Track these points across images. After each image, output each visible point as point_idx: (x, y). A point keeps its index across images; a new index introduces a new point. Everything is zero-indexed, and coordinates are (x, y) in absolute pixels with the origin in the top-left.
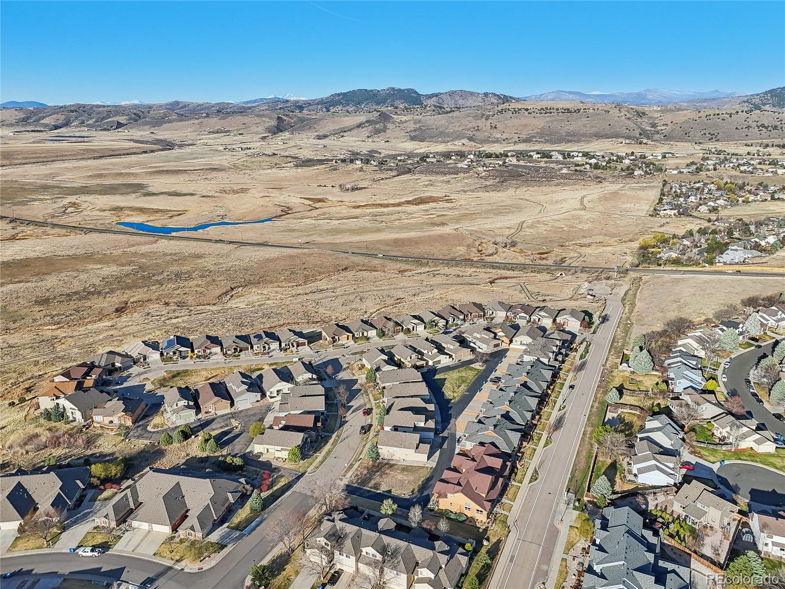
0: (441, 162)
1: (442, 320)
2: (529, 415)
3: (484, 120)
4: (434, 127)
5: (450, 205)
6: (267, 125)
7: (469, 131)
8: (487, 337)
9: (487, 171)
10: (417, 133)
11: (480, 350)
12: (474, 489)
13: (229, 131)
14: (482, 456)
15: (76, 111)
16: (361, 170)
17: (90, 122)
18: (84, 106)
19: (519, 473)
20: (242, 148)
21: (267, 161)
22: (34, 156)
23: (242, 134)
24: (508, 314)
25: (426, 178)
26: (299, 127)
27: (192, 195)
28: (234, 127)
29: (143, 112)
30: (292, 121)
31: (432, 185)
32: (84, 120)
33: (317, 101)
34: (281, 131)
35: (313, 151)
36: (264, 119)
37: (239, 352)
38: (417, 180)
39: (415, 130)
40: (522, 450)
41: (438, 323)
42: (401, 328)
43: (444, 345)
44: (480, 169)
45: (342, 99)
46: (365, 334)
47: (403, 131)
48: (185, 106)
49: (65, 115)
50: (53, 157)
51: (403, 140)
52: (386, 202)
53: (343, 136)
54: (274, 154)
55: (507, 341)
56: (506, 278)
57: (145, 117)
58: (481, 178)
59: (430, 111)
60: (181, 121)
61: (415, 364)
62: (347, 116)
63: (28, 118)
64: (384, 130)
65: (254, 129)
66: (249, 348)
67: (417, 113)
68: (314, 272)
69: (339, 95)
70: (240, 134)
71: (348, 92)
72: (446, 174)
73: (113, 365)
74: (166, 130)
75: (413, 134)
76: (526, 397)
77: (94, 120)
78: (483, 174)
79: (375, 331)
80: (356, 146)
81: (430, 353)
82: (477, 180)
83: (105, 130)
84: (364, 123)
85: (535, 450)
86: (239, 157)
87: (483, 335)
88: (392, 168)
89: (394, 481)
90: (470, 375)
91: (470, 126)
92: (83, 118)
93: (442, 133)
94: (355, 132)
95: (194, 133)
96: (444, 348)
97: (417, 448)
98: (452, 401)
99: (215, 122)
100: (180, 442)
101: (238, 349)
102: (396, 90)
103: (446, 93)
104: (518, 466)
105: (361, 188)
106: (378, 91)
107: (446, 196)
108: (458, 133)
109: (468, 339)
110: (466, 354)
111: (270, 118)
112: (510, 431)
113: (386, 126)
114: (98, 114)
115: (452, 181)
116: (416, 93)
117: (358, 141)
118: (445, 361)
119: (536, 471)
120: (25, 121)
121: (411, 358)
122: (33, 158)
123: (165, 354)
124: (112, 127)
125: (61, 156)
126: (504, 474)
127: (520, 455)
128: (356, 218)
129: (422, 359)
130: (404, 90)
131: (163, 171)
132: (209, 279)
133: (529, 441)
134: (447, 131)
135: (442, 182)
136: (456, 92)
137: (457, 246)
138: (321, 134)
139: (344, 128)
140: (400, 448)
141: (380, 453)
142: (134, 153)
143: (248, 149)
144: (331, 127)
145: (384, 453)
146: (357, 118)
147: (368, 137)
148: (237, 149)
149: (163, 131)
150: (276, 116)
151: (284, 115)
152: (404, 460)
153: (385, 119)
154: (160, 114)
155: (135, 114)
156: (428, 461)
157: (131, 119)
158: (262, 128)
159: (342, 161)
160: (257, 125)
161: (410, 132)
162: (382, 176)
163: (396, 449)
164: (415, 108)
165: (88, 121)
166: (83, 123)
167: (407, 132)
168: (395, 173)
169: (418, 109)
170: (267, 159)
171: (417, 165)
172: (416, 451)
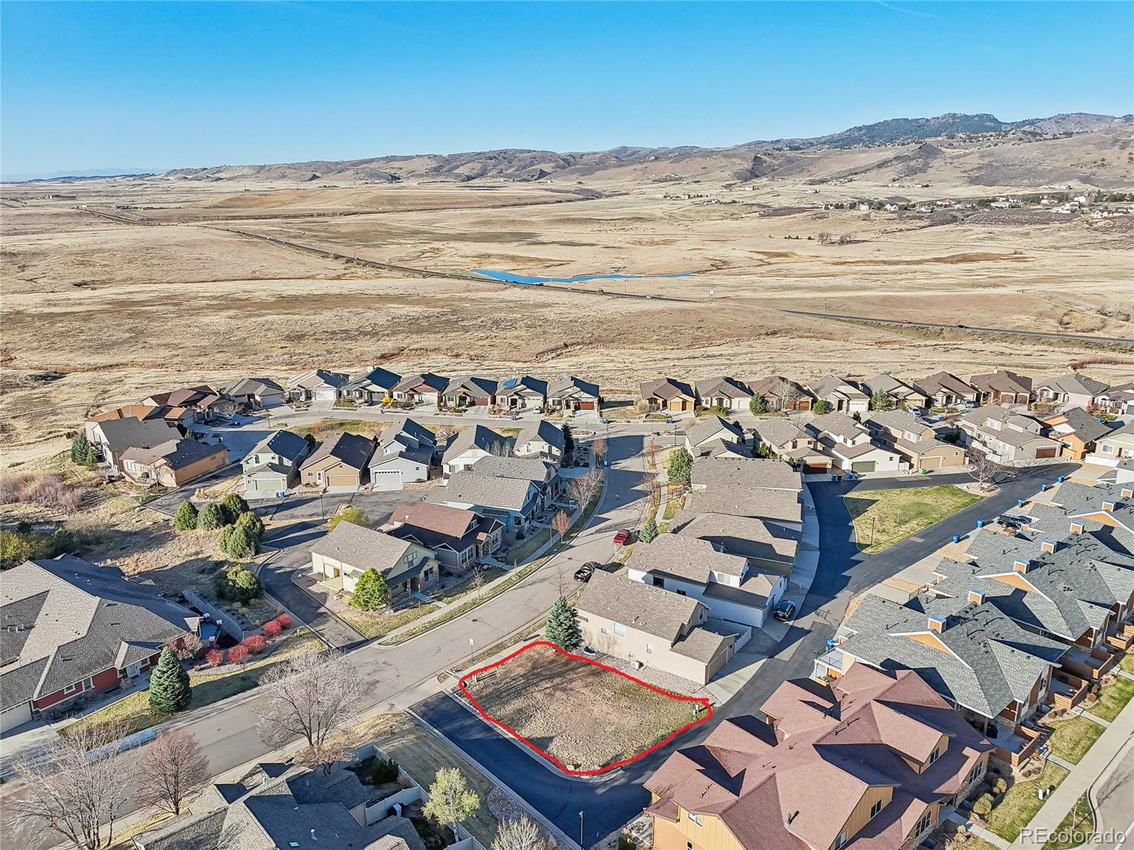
0: (1019, 207)
1: (917, 396)
2: (1096, 618)
3: (1116, 148)
4: (1016, 162)
5: (1022, 265)
6: (737, 168)
7: (1084, 168)
8: (1021, 430)
9: (1110, 219)
10: (983, 172)
11: (996, 459)
12: (785, 818)
13: (681, 179)
14: (867, 706)
15: (495, 158)
16: (866, 218)
17: (510, 171)
18: (505, 152)
19: (1013, 801)
20: (689, 196)
21: (720, 211)
22: (423, 202)
23: (699, 182)
24: (1099, 399)
25: (983, 229)
26: (785, 170)
27: (592, 245)
28: (688, 172)
29: (574, 158)
30: (777, 163)
31: (992, 239)
32: (502, 169)
33: (824, 140)
34: (757, 177)
35: (795, 199)
36: (734, 160)
37: (468, 406)
38: (964, 231)
39: (980, 168)
40: (1046, 720)
41: (905, 400)
42: (810, 399)
43: (895, 432)
44: (1095, 216)
45: (865, 134)
46: (726, 403)
47: (958, 171)
48: (634, 153)
49: (482, 163)
50: (445, 204)
51: (954, 184)
52: (897, 259)
53: (851, 180)
54: (735, 202)
55: (1077, 445)
56: (1116, 363)
57: (574, 165)
58: (1096, 229)
59: (1013, 139)
60: (620, 166)
61: (801, 460)
62: (864, 152)
63: (441, 167)
64: (924, 169)
65: (718, 174)
66: (489, 400)
67: (987, 145)
68: (713, 333)
69: (860, 129)
70: (696, 182)
71: (876, 125)
72: (1024, 224)
73: (251, 396)
74: (599, 179)
75: (975, 174)
76: (1099, 565)
77: (514, 169)
78: (1102, 224)
79: (749, 399)
80: (871, 192)
81: (849, 442)
82: (1085, 233)
83: (524, 180)
84: (890, 161)
85: (1099, 731)
86: (680, 206)
87: (1011, 426)
88: (921, 215)
89: (577, 717)
90: (945, 504)
91: (1088, 158)
92: (502, 167)
93: (1030, 171)
94: (874, 172)
95: (634, 182)
96: (895, 440)
97: (681, 637)
98: (868, 551)
99: (664, 168)
100: (209, 525)
101: (468, 399)
103: (1050, 119)
104: (1016, 772)
105: (858, 241)
106: (928, 120)
107: (1015, 253)
108: (1062, 171)
109: (969, 432)
110: (949, 460)
111: (743, 159)
112: (1008, 649)
113: (928, 164)
114: (520, 161)
115: (1033, 233)
116: (995, 120)
117: (876, 185)
118: (885, 464)
119: (1084, 809)
120: (437, 170)
121: (794, 446)
122: (422, 204)
123: (345, 393)
124: (533, 176)
125: (454, 203)
126: (942, 789)
127: (1034, 734)
128: (833, 276)
129: (825, 452)
130: (973, 117)
131: (569, 219)
132: (539, 330)
133: (1082, 698)
134: (1040, 168)
135: (1013, 234)
136: (1068, 116)
137: (1014, 312)
138: (817, 178)
139: (856, 168)
140: (632, 626)
141: (581, 631)
142: (545, 203)
143: (698, 196)
144: (836, 168)
145: (591, 633)
146: (881, 153)
147: (894, 180)
148: (683, 197)
149: (594, 180)
150: (753, 155)
151: (765, 154)
152: (641, 665)
153: (929, 152)
154: (595, 158)
155: (564, 160)
156: (704, 684)
157: (558, 166)
158: (729, 172)
159: (837, 207)
160: (722, 169)
161: (970, 171)
162: (900, 227)
163: (621, 628)
164: (985, 137)
165: (506, 170)
166: (501, 172)
167: (965, 172)
168: (927, 223)
169: (992, 138)
170: (722, 207)
171: (970, 213)
172: (674, 647)
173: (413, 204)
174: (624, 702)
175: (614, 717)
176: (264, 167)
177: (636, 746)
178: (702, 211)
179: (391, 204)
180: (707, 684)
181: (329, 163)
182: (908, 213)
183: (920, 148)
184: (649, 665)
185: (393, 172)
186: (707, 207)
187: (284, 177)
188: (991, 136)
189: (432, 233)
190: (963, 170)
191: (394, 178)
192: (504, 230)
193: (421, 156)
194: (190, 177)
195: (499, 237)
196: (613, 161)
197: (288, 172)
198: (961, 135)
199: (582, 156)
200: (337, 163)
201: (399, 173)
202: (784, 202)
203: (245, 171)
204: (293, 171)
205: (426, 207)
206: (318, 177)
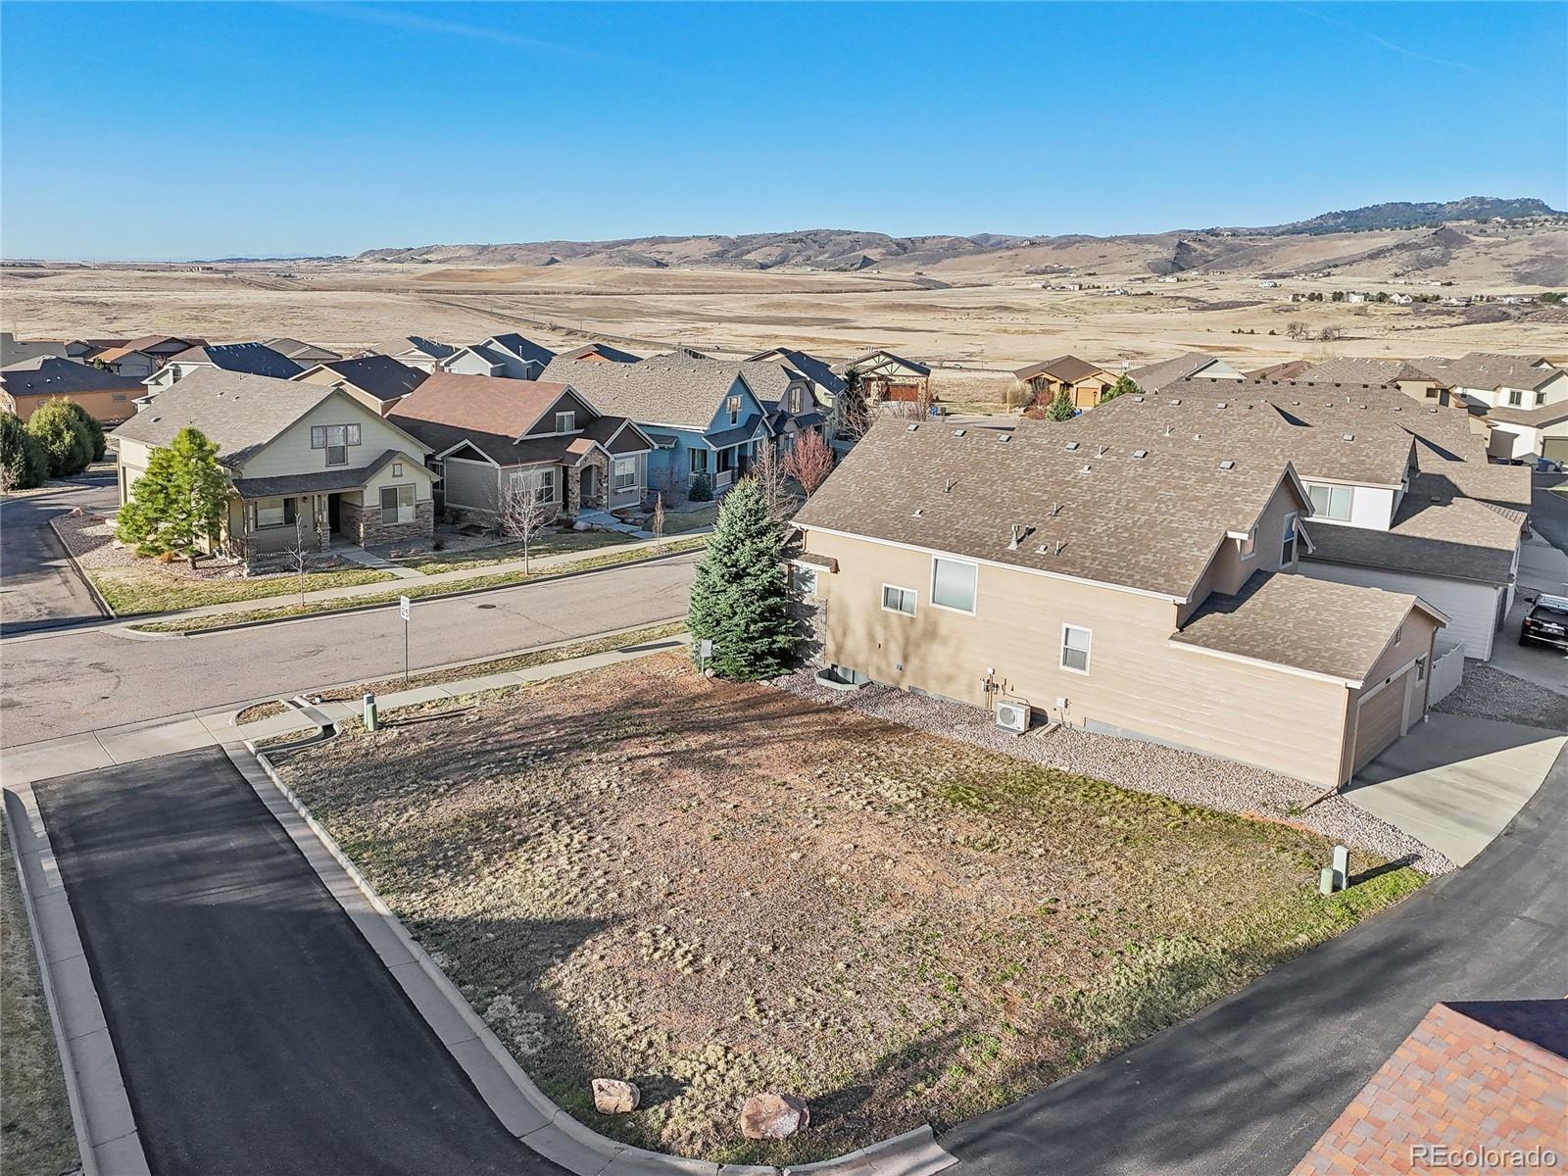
6: (1152, 258)
10: (1538, 267)
13: (1067, 271)
15: (801, 240)
16: (1361, 311)
17: (821, 258)
20: (1081, 286)
21: (1129, 304)
23: (1095, 274)
26: (1225, 262)
27: (933, 331)
28: (1078, 264)
29: (913, 242)
30: (1212, 252)
32: (810, 256)
33: (1281, 230)
34: (1182, 269)
35: (1243, 293)
36: (1147, 246)
38: (1526, 330)
39: (1532, 262)
47: (1497, 264)
49: (782, 247)
53: (1329, 275)
54: (1149, 293)
57: (913, 251)
60: (978, 253)
62: (1350, 238)
63: (726, 251)
64: (1443, 261)
65: (1124, 265)
67: (1541, 232)
69: (1336, 216)
70: (1090, 274)
74: (947, 270)
75: (1524, 269)
77: (827, 255)
83: (840, 270)
84: (1389, 250)
86: (1067, 297)
92: (811, 252)
94: (1364, 264)
95: (998, 274)
97: (1218, 595)
99: (1043, 254)
102: (1488, 203)
106: (1440, 206)
111: (1161, 245)
113: (1450, 254)
114: (835, 245)
116: (1544, 208)
117: (1368, 282)
120: (719, 256)
124: (852, 265)
125: (737, 287)
138: (1275, 272)
139: (1336, 259)
140: (1004, 557)
141: (811, 610)
142: (868, 291)
143: (1094, 287)
144: (1304, 259)
145: (843, 610)
146: (1374, 240)
147: (1397, 275)
148: (1071, 287)
149: (940, 271)
150: (1177, 241)
151: (1194, 241)
152: (1037, 718)
153: (1451, 240)
154: (943, 243)
155: (898, 245)
156: (1331, 780)
157: (890, 253)
158: (1141, 263)
159: (1312, 297)
160: (1130, 258)
161: (1517, 264)
162: (1416, 324)
163: (962, 571)
164: (1536, 222)
165: (815, 257)
166: (809, 259)
167: (1509, 266)
168: (1461, 321)
169: (1547, 224)
170: (1131, 300)
171: (1529, 310)
172: (1191, 630)
173: (680, 286)
174: (961, 826)
175: (912, 872)
176: (488, 247)
177: (1029, 1011)
178: (1100, 303)
179: (648, 285)
180: (1343, 789)
181: (573, 243)
182: (1428, 306)
183: (1435, 234)
184: (1074, 718)
185: (659, 257)
186: (1108, 299)
187: (512, 260)
188: (1546, 220)
189: (699, 314)
190: (1505, 263)
191: (660, 264)
192: (804, 315)
193: (699, 237)
194: (389, 259)
195: (795, 321)
196: (969, 246)
197: (519, 253)
198: (1499, 219)
199: (924, 240)
200: (585, 245)
201: (667, 259)
202: (1225, 296)
203: (463, 252)
204: (525, 252)
205: (696, 290)
206: (558, 261)
